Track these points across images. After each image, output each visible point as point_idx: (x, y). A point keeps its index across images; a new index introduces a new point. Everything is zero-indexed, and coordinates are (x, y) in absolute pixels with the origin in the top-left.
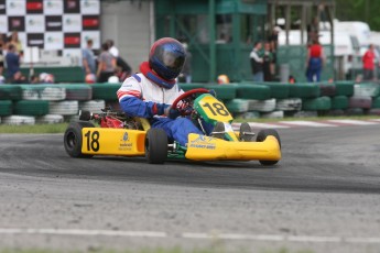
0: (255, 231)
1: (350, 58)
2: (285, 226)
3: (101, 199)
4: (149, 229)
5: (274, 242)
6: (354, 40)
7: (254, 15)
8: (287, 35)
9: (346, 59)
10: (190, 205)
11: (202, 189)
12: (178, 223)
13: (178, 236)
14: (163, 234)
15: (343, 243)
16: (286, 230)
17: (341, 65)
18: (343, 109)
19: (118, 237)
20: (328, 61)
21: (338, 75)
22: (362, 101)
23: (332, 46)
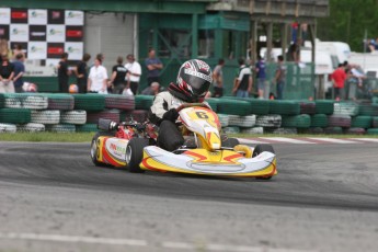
0: (234, 242)
2: (265, 238)
3: (82, 207)
4: (129, 237)
6: (334, 58)
7: (236, 31)
9: (326, 77)
10: (170, 215)
12: (158, 232)
13: (158, 244)
14: (143, 243)
16: (265, 243)
17: (321, 83)
18: (323, 127)
19: (98, 244)
20: (309, 79)
21: (318, 92)
22: (341, 119)
23: (312, 65)
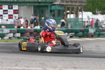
0: (66, 68)
1: (87, 22)
2: (74, 66)
3: (22, 59)
4: (37, 67)
7: (61, 10)
8: (70, 16)
9: (86, 22)
10: (47, 61)
11: (50, 57)
12: (45, 66)
13: (45, 69)
14: (41, 69)
16: (75, 68)
17: (85, 24)
18: (86, 36)
19: (29, 69)
20: (81, 23)
21: (84, 26)
22: (91, 33)
23: (82, 19)
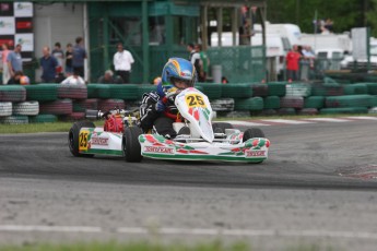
0: (190, 225)
1: (282, 59)
2: (219, 220)
3: (36, 197)
4: (84, 224)
5: (209, 236)
6: (285, 41)
7: (186, 17)
8: (220, 38)
9: (278, 59)
10: (124, 201)
12: (113, 218)
13: (113, 230)
14: (97, 230)
15: (277, 236)
16: (220, 224)
17: (272, 66)
18: (276, 109)
19: (52, 233)
20: (260, 62)
21: (269, 75)
22: (294, 100)
23: (263, 47)
